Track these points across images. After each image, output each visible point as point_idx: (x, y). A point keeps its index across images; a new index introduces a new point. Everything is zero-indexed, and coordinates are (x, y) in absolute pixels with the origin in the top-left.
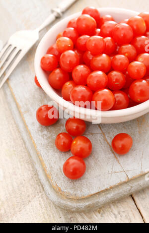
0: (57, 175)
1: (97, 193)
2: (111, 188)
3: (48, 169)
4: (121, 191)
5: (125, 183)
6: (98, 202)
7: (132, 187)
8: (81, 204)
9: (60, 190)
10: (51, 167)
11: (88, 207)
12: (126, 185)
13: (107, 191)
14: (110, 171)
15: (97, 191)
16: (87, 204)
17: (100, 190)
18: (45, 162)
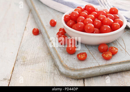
0: (66, 61)
1: (84, 69)
2: (91, 68)
3: (62, 59)
4: (95, 70)
5: (98, 67)
6: (84, 73)
7: (101, 70)
8: (76, 72)
9: (67, 66)
10: (63, 59)
11: (79, 74)
12: (98, 68)
13: (89, 68)
14: (91, 62)
15: (84, 68)
16: (79, 73)
17: (86, 68)
18: (61, 57)
